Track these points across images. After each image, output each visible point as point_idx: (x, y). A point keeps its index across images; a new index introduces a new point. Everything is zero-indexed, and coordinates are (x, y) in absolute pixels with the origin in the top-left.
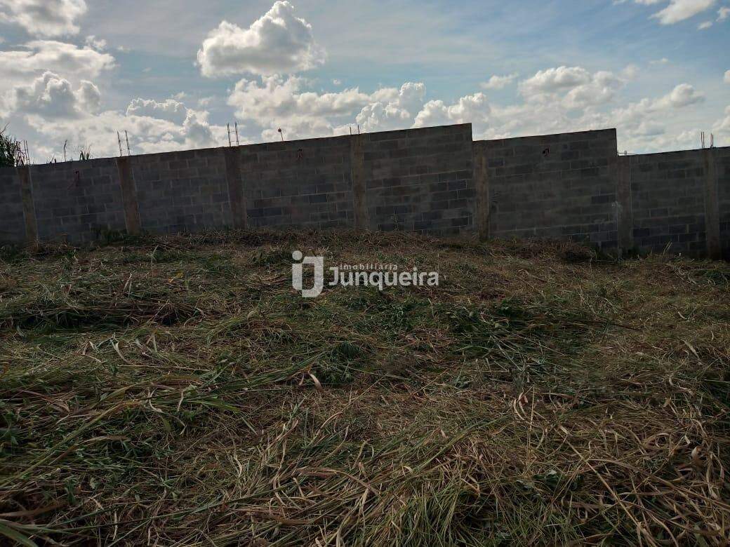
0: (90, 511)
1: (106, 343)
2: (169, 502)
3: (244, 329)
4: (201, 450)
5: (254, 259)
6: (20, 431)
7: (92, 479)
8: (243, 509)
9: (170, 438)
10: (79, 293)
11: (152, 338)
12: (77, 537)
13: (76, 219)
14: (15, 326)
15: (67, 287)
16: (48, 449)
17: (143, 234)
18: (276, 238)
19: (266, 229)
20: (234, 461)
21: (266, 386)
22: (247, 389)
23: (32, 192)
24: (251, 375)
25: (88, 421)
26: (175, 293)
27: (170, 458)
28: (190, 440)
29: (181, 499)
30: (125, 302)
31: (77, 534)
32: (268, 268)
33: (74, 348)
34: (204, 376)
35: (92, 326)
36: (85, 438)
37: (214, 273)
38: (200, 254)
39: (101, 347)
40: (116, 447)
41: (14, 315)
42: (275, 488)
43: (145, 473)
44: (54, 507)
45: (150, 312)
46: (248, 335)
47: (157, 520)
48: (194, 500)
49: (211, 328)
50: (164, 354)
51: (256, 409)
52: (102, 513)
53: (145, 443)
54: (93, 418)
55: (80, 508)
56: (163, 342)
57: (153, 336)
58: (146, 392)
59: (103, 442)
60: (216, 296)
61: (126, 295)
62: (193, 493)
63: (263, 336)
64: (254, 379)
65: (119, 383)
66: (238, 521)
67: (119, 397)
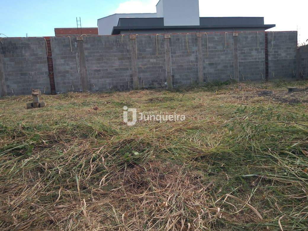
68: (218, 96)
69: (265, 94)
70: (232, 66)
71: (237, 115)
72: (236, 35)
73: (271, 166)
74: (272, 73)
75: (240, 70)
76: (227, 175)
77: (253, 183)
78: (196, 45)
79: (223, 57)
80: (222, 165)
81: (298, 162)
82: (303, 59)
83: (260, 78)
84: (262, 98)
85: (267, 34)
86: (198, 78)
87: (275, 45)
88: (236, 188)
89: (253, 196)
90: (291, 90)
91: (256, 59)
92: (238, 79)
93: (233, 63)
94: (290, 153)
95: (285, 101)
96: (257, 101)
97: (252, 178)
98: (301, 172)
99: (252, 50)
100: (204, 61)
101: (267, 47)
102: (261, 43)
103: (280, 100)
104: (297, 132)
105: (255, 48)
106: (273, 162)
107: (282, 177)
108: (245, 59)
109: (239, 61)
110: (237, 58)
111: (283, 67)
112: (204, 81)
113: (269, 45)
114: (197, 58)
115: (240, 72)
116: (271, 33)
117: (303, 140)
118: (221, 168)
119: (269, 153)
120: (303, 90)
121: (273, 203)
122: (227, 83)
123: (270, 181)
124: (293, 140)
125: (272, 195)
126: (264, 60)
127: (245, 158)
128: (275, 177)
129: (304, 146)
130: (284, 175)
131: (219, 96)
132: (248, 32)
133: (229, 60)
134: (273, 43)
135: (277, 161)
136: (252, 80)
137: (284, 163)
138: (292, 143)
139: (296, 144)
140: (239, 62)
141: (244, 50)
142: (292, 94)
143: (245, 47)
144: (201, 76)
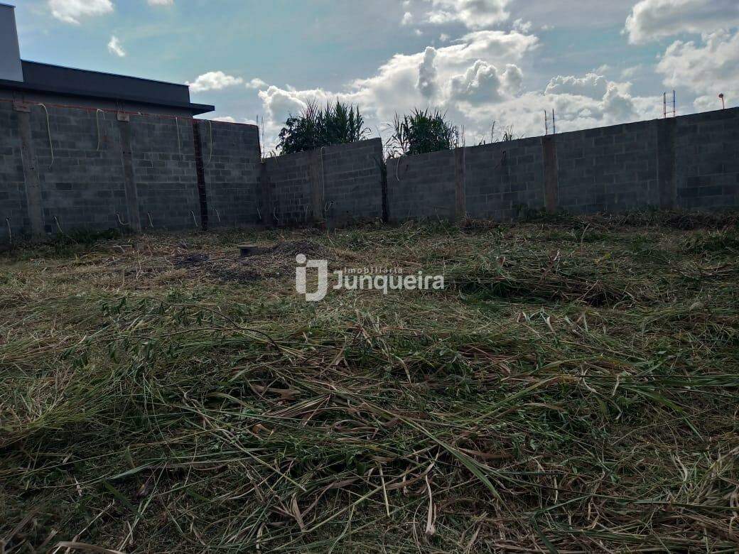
0: (533, 470)
1: (538, 316)
2: (606, 484)
3: (685, 321)
4: (639, 441)
5: (689, 244)
6: (472, 382)
7: (532, 441)
8: (692, 517)
9: (605, 421)
10: (510, 265)
11: (582, 317)
12: (521, 488)
13: (499, 197)
14: (457, 289)
15: (501, 259)
16: (493, 403)
17: (560, 213)
18: (713, 221)
19: (700, 211)
20: (677, 462)
21: (712, 389)
22: (689, 388)
23: (464, 172)
24: (693, 373)
25: (527, 386)
26: (604, 274)
27: (606, 441)
28: (625, 428)
29: (618, 485)
30: (554, 278)
31: (523, 486)
32: (705, 255)
33: (508, 315)
34: (637, 364)
35: (522, 298)
36: (526, 401)
37: (643, 257)
38: (622, 235)
39: (532, 319)
40: (554, 416)
41: (457, 280)
42: (732, 506)
43: (581, 448)
44: (501, 456)
45: (578, 290)
46: (688, 329)
47: (595, 498)
48: (632, 489)
49: (644, 316)
50: (593, 334)
51: (700, 411)
52: (543, 475)
53: (582, 419)
54: (531, 384)
55: (524, 465)
56: (593, 323)
57: (584, 316)
58: (579, 370)
59: (542, 408)
60: (646, 282)
61: (554, 272)
62: (631, 483)
63: (707, 332)
64: (696, 378)
65: (552, 356)
66: (686, 528)
67: (554, 369)
68: (78, 269)
69: (192, 260)
70: (121, 194)
71: (116, 319)
72: (124, 118)
73: (186, 434)
74: (216, 213)
75: (142, 204)
76: (77, 483)
77: (143, 489)
78: (16, 133)
79: (95, 170)
80: (66, 459)
81: (243, 415)
82: (274, 186)
83: (190, 223)
84: (183, 271)
85: (197, 124)
86: (27, 222)
87: (215, 152)
88: (99, 512)
89: (139, 523)
90: (245, 252)
91: (177, 179)
92: (139, 226)
93: (122, 186)
94: (228, 396)
95: (231, 276)
96: (173, 280)
97: (141, 475)
98: (248, 434)
99: (166, 157)
100: (42, 178)
101: (199, 153)
102: (185, 144)
103: (221, 275)
104: (244, 345)
105: (173, 153)
106: (192, 425)
107: (209, 458)
108: (151, 178)
109: (136, 182)
110: (133, 176)
111: (237, 199)
112: (48, 229)
113: (203, 150)
114: (20, 169)
115: (141, 208)
116: (207, 123)
117: (255, 363)
118: (63, 467)
119: (184, 404)
120: (269, 251)
121: (184, 527)
122: (110, 235)
123: (181, 474)
124: (235, 365)
125: (185, 507)
126: (196, 182)
127: (127, 429)
128: (191, 461)
129: (258, 375)
130: (214, 451)
131: (83, 269)
132: (153, 114)
133: (113, 179)
134: (211, 145)
135: (199, 419)
136: (172, 229)
137: (215, 423)
138: (234, 373)
139: (241, 373)
140: (138, 185)
141: (147, 157)
142: (247, 259)
143: (150, 150)
144: (35, 214)
